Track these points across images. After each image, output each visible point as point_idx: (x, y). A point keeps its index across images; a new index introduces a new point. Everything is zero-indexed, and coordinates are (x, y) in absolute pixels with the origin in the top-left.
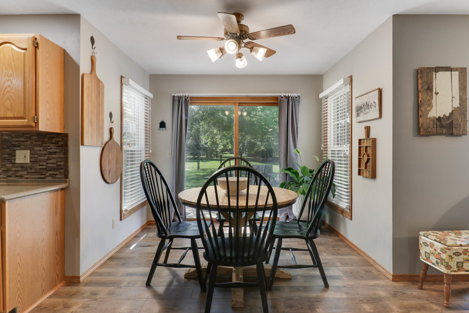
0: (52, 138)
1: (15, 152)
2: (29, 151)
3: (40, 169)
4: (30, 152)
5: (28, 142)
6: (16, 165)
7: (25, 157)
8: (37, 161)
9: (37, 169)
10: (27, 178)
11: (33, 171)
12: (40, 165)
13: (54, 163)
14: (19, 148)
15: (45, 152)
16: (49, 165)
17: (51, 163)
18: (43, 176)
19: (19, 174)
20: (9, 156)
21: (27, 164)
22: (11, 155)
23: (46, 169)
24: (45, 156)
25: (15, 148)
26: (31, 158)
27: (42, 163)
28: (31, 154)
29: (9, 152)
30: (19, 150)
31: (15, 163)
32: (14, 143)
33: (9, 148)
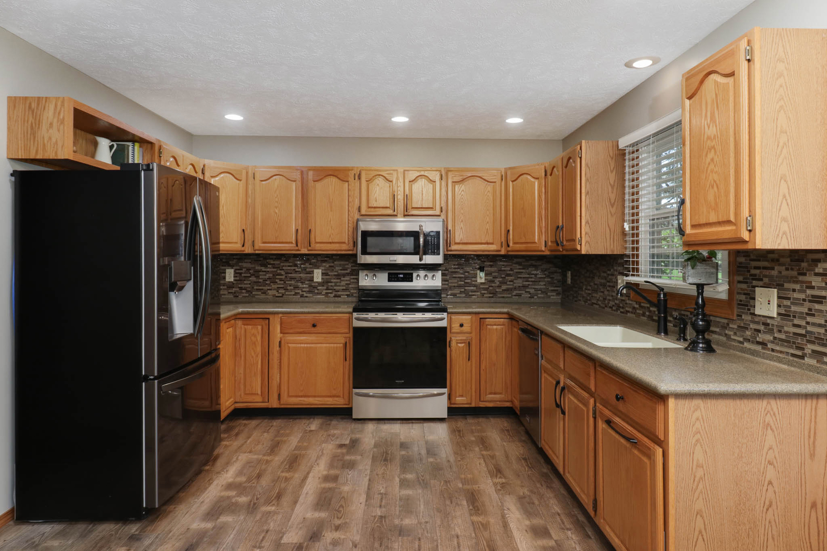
0: (816, 261)
1: (754, 291)
2: (776, 290)
3: (795, 334)
4: (778, 293)
5: (773, 269)
6: (757, 319)
7: (769, 304)
8: (789, 316)
9: (790, 333)
10: (773, 350)
11: (783, 336)
12: (795, 326)
13: (820, 325)
14: (761, 283)
15: (802, 296)
16: (809, 328)
17: (814, 324)
18: (799, 353)
19: (761, 337)
20: (746, 298)
21: (772, 318)
22: (749, 297)
23: (804, 336)
24: (802, 305)
25: (755, 283)
26: (779, 306)
27: (796, 322)
28: (779, 297)
29: (746, 290)
30: (761, 287)
31: (754, 314)
32: (753, 272)
33: (746, 283)
